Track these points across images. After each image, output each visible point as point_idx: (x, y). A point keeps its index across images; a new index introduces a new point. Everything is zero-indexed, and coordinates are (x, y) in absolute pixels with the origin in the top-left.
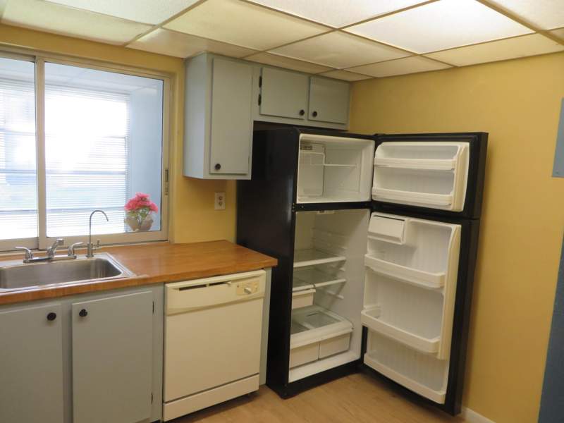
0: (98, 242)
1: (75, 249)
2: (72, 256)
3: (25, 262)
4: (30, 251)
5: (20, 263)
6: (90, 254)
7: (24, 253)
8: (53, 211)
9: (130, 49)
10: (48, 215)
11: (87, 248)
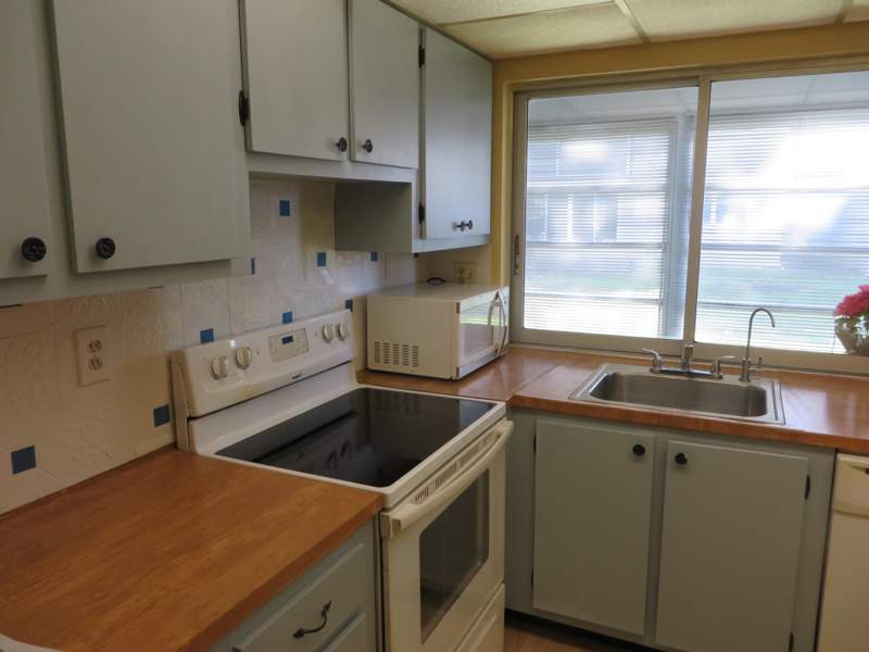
0: (760, 359)
1: (721, 365)
2: (716, 374)
3: (651, 370)
4: (659, 358)
5: (644, 371)
6: (745, 376)
7: (652, 359)
8: (708, 305)
9: (850, 23)
10: (699, 310)
11: (740, 367)
